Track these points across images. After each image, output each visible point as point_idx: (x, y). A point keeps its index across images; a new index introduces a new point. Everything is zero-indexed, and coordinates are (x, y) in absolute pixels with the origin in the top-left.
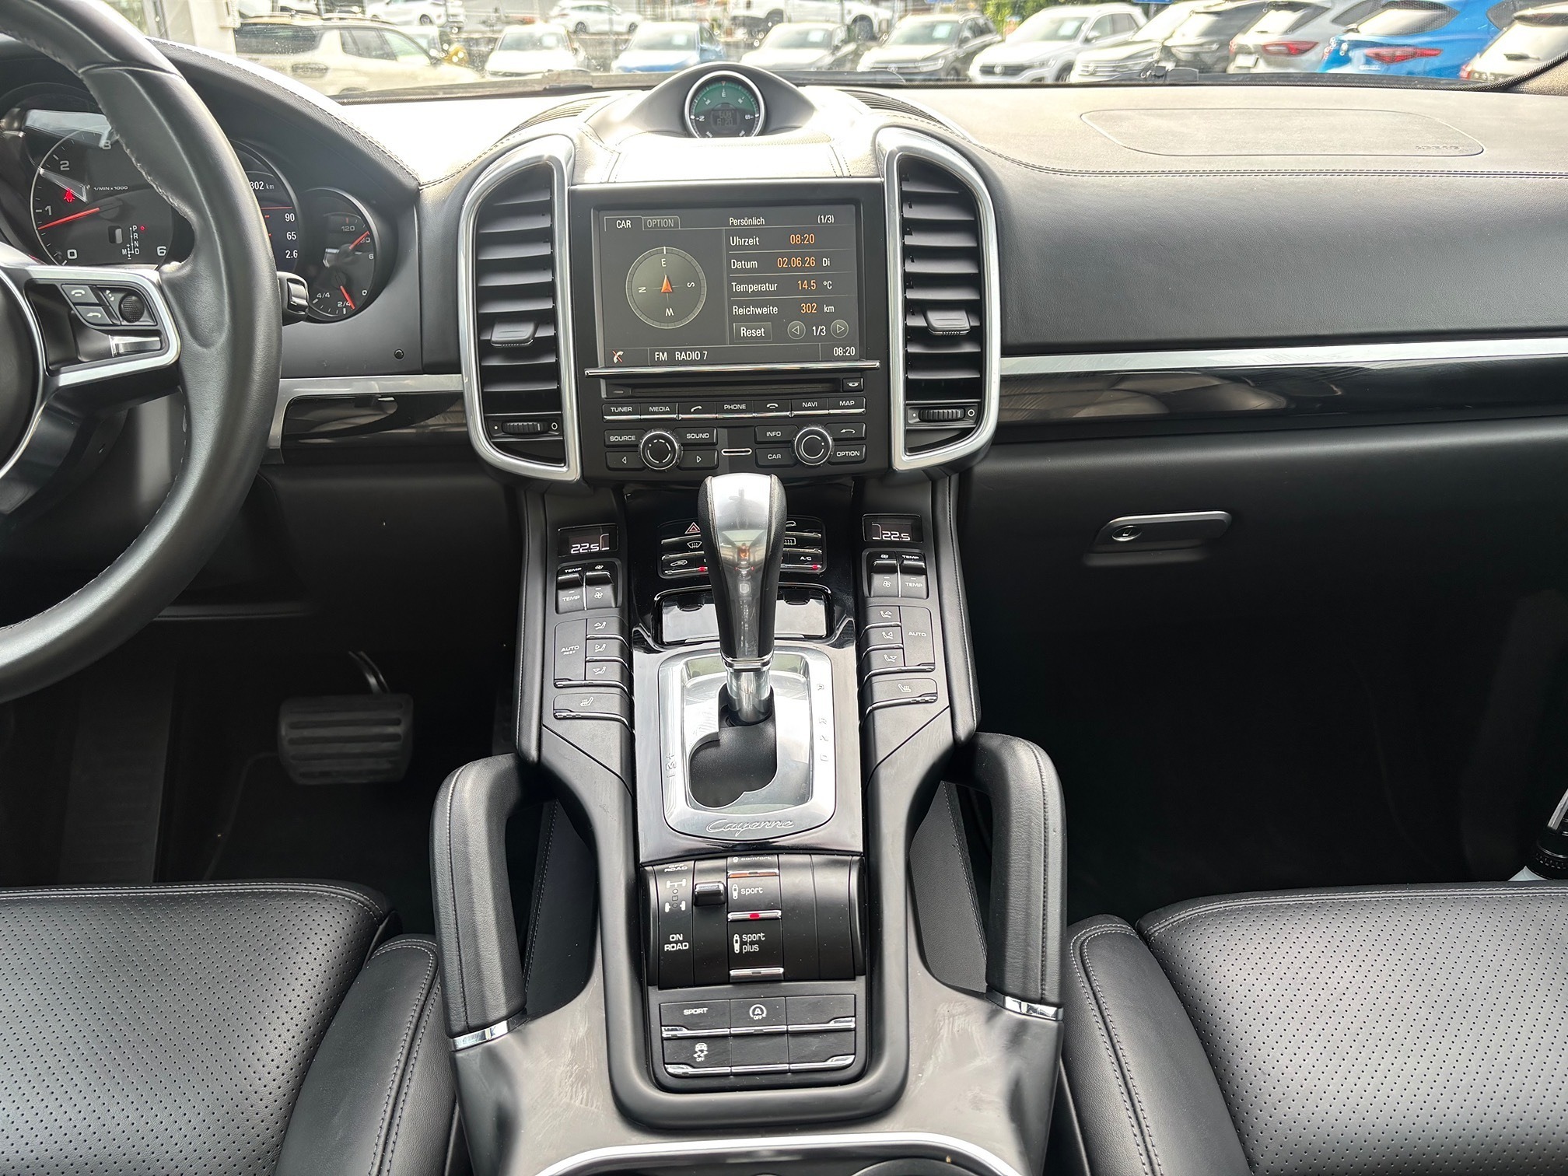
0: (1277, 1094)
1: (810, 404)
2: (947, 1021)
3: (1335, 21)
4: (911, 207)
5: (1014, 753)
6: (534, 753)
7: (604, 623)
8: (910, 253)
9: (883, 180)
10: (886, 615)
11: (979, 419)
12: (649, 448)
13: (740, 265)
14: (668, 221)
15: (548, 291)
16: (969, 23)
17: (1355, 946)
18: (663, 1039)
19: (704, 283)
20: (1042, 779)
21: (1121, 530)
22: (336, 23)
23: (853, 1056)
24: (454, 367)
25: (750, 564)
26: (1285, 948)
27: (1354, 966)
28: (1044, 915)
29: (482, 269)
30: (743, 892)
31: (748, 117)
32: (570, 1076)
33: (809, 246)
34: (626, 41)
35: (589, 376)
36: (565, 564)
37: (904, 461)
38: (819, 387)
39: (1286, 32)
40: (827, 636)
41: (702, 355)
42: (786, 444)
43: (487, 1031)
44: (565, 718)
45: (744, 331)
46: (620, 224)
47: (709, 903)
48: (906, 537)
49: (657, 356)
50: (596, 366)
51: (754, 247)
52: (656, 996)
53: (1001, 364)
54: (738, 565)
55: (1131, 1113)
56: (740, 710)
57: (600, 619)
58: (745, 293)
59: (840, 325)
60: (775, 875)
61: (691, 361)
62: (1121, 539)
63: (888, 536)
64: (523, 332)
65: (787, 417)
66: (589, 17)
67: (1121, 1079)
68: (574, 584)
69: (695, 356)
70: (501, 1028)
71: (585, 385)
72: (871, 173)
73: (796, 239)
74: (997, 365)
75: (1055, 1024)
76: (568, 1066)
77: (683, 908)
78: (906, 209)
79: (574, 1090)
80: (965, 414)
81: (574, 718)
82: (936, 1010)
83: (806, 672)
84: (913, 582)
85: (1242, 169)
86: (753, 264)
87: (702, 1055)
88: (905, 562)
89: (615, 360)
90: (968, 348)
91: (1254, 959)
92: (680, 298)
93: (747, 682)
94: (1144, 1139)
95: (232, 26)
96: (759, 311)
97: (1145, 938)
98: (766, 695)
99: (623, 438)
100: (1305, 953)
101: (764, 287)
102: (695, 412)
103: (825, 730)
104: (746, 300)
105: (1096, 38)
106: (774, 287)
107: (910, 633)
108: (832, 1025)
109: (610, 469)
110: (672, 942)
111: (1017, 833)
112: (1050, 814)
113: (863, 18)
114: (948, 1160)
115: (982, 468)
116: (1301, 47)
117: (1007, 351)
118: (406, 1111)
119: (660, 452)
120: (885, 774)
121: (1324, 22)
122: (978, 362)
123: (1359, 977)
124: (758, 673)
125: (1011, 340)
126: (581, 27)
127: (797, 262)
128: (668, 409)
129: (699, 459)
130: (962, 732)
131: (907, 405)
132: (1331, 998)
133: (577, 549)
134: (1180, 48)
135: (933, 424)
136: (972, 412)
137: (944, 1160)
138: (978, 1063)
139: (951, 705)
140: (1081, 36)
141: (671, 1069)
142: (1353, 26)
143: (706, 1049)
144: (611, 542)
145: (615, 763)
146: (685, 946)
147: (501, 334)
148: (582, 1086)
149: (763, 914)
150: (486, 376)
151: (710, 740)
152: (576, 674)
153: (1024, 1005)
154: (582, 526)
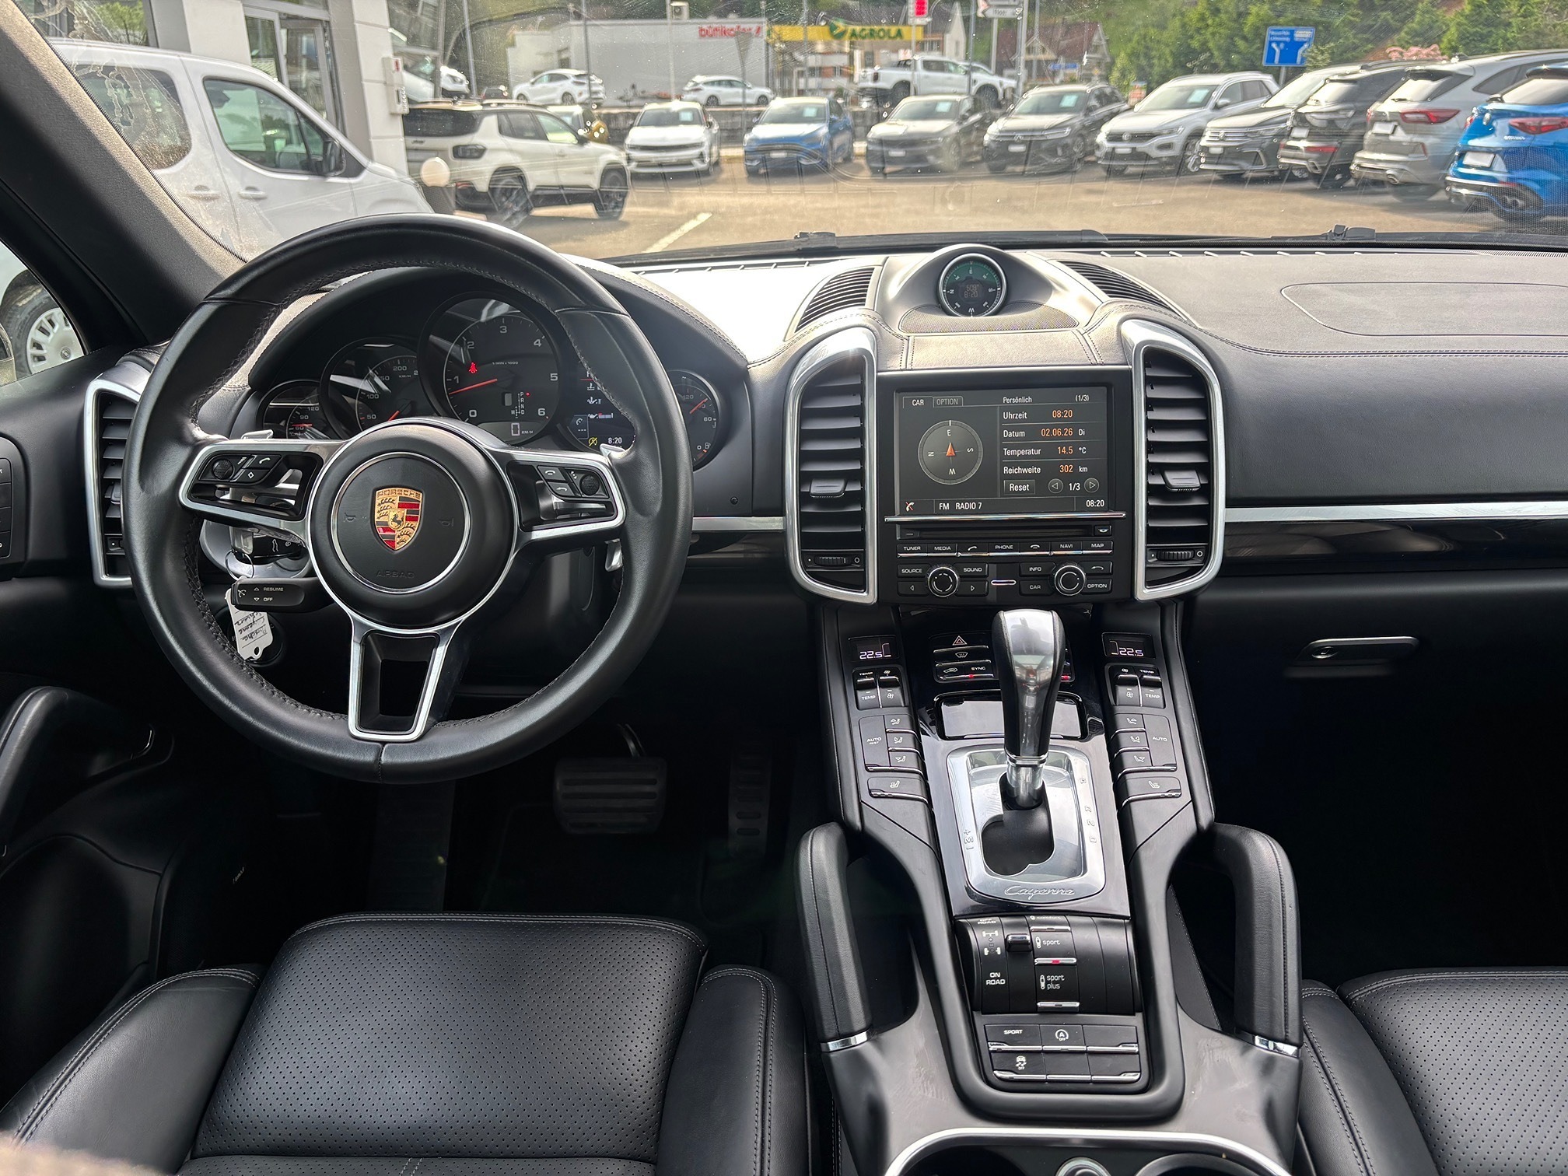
0: (1468, 1136)
1: (1066, 546)
2: (1207, 1053)
3: (1477, 89)
4: (1152, 388)
5: (1253, 842)
6: (858, 824)
7: (899, 720)
8: (1152, 425)
9: (1130, 367)
10: (1132, 721)
11: (1206, 560)
12: (935, 580)
13: (1011, 435)
14: (953, 400)
15: (859, 455)
16: (1097, 93)
17: (1534, 1017)
18: (990, 1052)
19: (981, 449)
20: (1278, 864)
21: (1321, 649)
22: (494, 107)
23: (1139, 1074)
24: (780, 511)
25: (1037, 683)
26: (1472, 1016)
27: (1533, 1034)
28: (1285, 973)
29: (804, 436)
30: (1045, 943)
31: (990, 290)
32: (920, 1076)
33: (1068, 419)
34: (759, 114)
35: (887, 523)
36: (858, 669)
37: (1144, 593)
38: (1074, 531)
39: (1426, 100)
40: (1081, 738)
41: (978, 505)
42: (1046, 578)
43: (852, 1038)
44: (879, 797)
45: (1012, 487)
46: (915, 403)
47: (1019, 951)
48: (1140, 653)
49: (941, 506)
50: (893, 514)
51: (1023, 420)
52: (980, 1020)
53: (1226, 514)
54: (1026, 682)
55: (1351, 1140)
56: (1018, 796)
57: (896, 716)
58: (1014, 457)
59: (1092, 483)
60: (1067, 931)
61: (967, 510)
62: (1319, 657)
63: (1124, 651)
64: (836, 487)
65: (1048, 555)
66: (723, 92)
67: (1341, 1113)
68: (869, 686)
69: (971, 506)
70: (862, 1037)
71: (885, 529)
72: (1120, 361)
73: (1057, 414)
74: (1223, 515)
75: (1296, 1061)
76: (917, 1067)
77: (999, 953)
78: (1149, 389)
79: (925, 1085)
80: (1194, 555)
81: (886, 797)
82: (1197, 1044)
83: (1069, 767)
84: (1151, 694)
85: (1432, 349)
86: (1022, 434)
87: (1022, 1065)
88: (1145, 676)
89: (908, 509)
90: (1197, 502)
91: (1445, 1024)
92: (962, 462)
93: (1025, 774)
94: (1363, 1160)
95: (402, 112)
96: (1025, 471)
97: (1348, 1002)
98: (1039, 786)
99: (913, 571)
100: (1490, 1021)
101: (1030, 452)
102: (972, 551)
103: (1089, 817)
104: (1015, 462)
105: (1227, 105)
106: (1038, 452)
107: (1154, 738)
108: (1121, 1048)
109: (901, 595)
110: (991, 979)
111: (1259, 906)
112: (1286, 893)
113: (987, 88)
114: (1224, 1156)
115: (1202, 597)
116: (1442, 115)
117: (1231, 503)
118: (772, 1099)
119: (943, 581)
120: (1145, 856)
121: (1465, 90)
122: (1207, 513)
123: (1538, 1044)
124: (1035, 768)
125: (1232, 494)
126: (713, 100)
127: (1057, 432)
128: (949, 548)
129: (972, 588)
130: (1205, 822)
131: (1148, 547)
132: (1513, 1059)
133: (866, 655)
134: (1313, 115)
135: (1166, 563)
136: (1200, 554)
137: (1221, 1156)
138: (1238, 1086)
139: (1193, 800)
140: (1211, 104)
141: (998, 1074)
142: (1498, 96)
143: (1024, 1060)
144: (892, 649)
145: (925, 836)
146: (1002, 982)
147: (817, 488)
148: (930, 1083)
149: (1062, 960)
150: (804, 520)
151: (996, 820)
152: (882, 760)
153: (1271, 1044)
154: (869, 637)
